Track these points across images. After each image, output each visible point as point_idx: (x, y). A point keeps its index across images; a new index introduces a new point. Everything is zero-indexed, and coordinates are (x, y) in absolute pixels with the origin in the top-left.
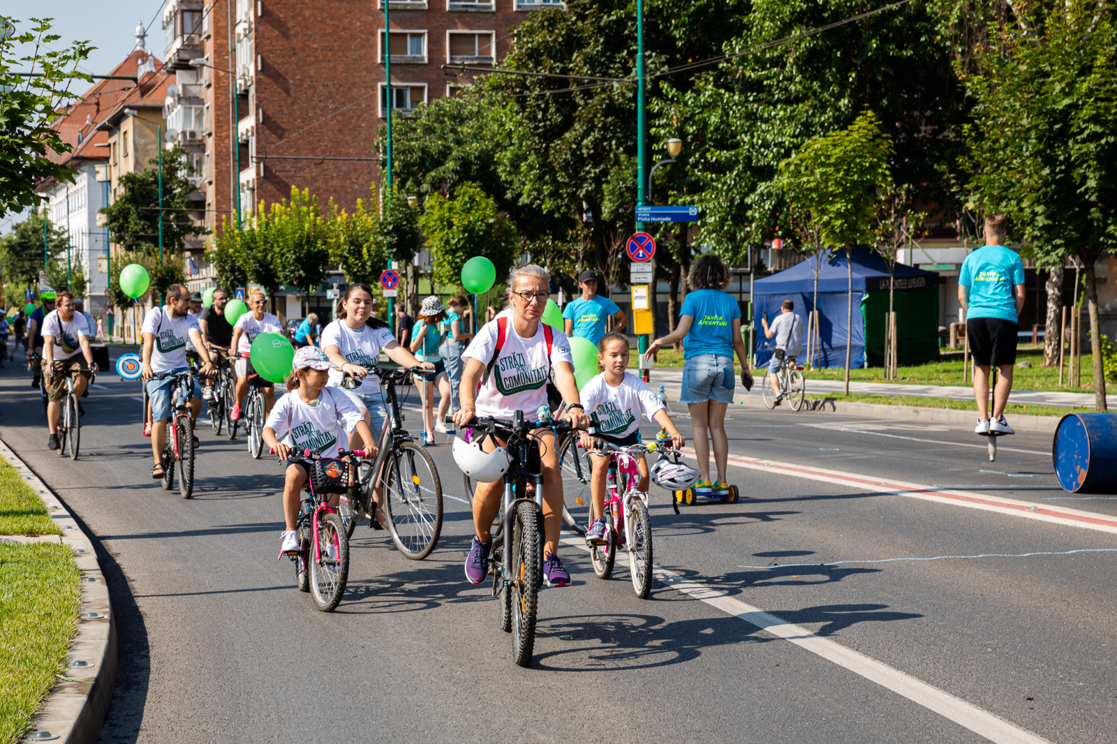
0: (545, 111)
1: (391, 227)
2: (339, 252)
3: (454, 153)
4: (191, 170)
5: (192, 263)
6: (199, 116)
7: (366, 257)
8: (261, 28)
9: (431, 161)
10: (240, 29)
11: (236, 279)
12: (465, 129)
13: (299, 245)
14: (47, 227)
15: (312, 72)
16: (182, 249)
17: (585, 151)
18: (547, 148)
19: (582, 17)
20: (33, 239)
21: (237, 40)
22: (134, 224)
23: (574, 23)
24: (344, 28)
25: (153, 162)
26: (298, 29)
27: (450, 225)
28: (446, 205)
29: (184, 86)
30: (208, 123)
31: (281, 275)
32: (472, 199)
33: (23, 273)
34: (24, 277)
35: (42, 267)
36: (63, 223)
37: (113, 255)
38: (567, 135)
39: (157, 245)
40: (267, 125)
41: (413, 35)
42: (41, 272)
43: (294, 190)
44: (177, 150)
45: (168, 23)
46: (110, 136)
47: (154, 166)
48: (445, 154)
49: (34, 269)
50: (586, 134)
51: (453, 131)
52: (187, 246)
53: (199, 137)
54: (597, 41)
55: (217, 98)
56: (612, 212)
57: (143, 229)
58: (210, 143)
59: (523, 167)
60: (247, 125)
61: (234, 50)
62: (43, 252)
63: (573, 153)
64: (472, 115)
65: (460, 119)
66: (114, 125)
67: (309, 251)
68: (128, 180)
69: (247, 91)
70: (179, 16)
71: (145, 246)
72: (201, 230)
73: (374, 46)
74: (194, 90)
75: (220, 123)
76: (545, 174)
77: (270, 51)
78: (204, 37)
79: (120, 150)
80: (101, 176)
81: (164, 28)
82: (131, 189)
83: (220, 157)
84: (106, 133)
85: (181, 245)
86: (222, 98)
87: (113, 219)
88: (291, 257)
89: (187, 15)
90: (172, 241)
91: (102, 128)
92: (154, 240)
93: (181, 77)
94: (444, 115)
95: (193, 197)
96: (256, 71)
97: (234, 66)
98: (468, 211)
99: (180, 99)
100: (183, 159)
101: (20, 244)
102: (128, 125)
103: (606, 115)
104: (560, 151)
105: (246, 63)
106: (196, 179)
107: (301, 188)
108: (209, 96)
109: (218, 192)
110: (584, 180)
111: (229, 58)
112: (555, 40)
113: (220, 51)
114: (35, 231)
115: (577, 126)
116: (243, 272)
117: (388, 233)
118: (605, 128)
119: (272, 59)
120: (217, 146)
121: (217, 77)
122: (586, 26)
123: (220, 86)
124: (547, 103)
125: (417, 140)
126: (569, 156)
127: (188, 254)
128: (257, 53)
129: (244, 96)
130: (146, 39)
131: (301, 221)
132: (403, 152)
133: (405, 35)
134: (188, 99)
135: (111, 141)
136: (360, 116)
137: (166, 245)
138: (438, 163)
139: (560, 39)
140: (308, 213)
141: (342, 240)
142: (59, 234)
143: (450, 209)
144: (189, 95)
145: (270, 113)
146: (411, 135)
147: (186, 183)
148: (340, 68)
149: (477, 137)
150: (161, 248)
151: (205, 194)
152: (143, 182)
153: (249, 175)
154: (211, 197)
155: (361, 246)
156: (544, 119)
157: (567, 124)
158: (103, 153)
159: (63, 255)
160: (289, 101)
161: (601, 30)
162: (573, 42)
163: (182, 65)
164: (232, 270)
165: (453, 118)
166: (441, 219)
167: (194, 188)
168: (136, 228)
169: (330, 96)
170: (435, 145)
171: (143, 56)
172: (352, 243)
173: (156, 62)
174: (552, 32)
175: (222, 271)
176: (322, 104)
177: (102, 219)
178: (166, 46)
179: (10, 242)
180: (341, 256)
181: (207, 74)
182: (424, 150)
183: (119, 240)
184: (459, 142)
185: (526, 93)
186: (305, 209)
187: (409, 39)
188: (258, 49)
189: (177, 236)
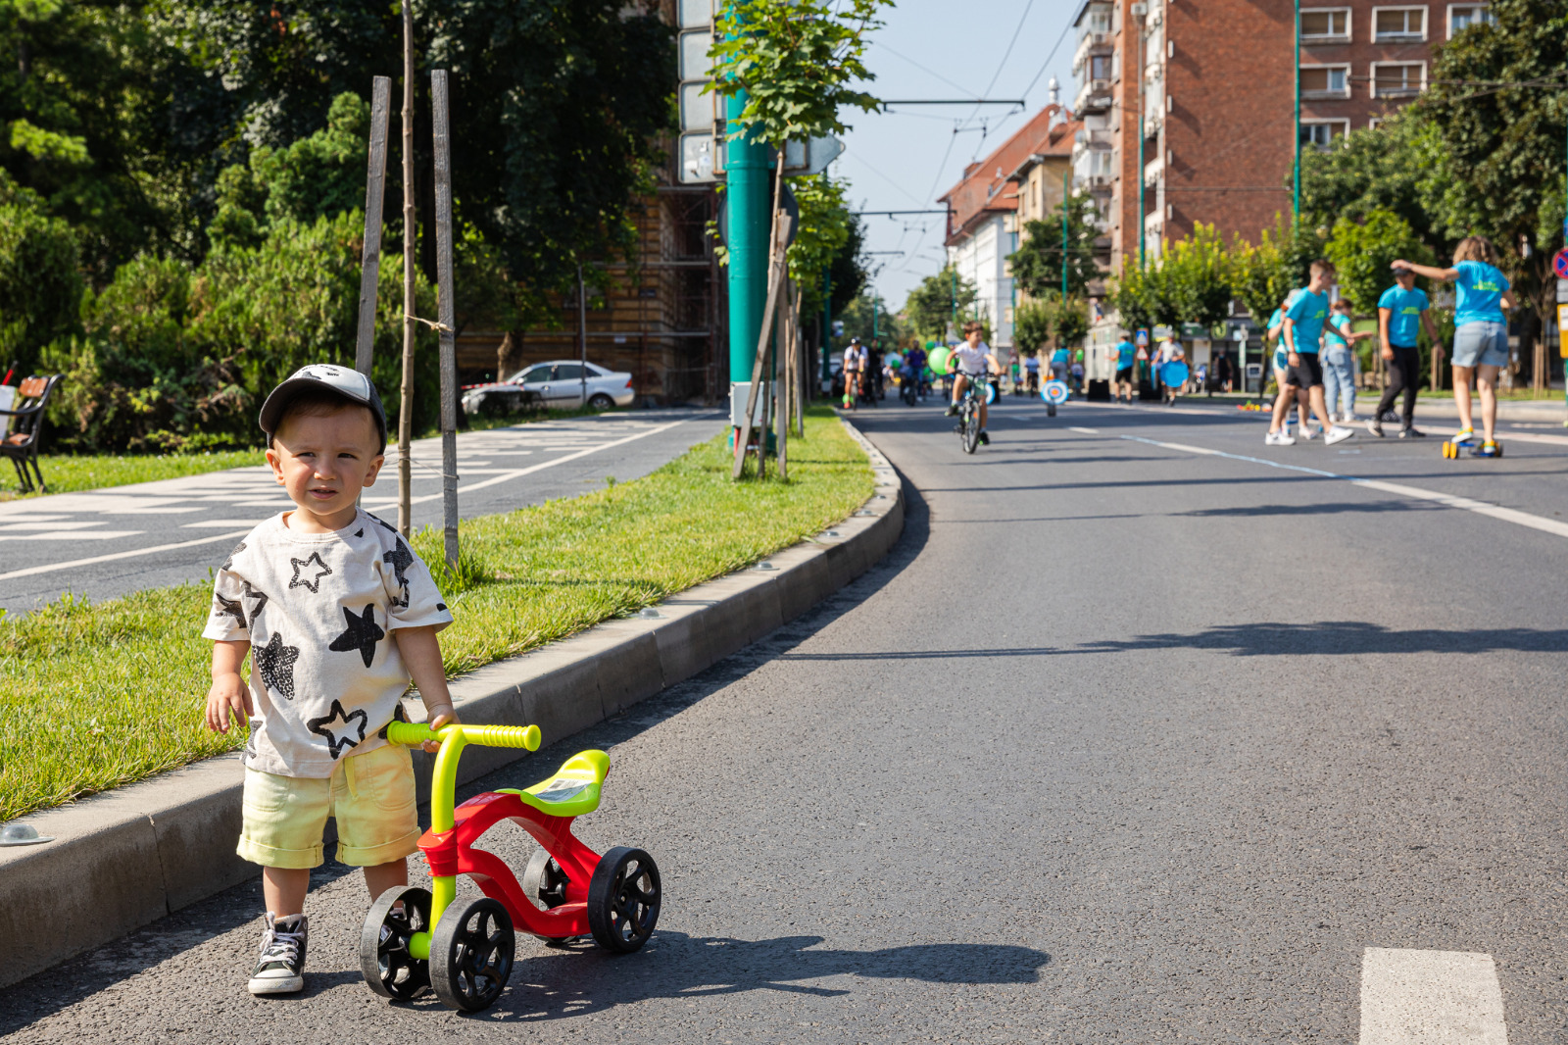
0: (1470, 132)
1: (1296, 257)
2: (1242, 286)
3: (1373, 185)
4: (1098, 215)
5: (1099, 310)
6: (1107, 162)
7: (1271, 290)
8: (1172, 69)
9: (1346, 194)
10: (1150, 72)
11: (1138, 320)
12: (1388, 161)
13: (1202, 282)
14: (957, 280)
15: (1225, 111)
16: (1087, 296)
17: (1514, 172)
18: (1472, 171)
19: (1514, 31)
20: (942, 291)
21: (1146, 82)
22: (1039, 269)
23: (1505, 37)
24: (1260, 66)
25: (1059, 207)
26: (1211, 68)
27: (1359, 251)
28: (1355, 231)
29: (1093, 132)
30: (1117, 167)
31: (1182, 312)
32: (1382, 223)
33: (932, 325)
34: (933, 329)
35: (951, 320)
36: (972, 275)
37: (1019, 304)
38: (1495, 155)
39: (1060, 289)
40: (1176, 166)
41: (1335, 70)
42: (949, 324)
43: (1198, 226)
44: (1085, 196)
45: (1078, 70)
46: (1020, 186)
47: (1060, 212)
48: (1363, 186)
49: (942, 321)
50: (1515, 154)
51: (1373, 161)
52: (1092, 292)
53: (1106, 182)
54: (1531, 55)
55: (1125, 142)
56: (1548, 240)
57: (1048, 275)
58: (1118, 188)
59: (1448, 194)
60: (1155, 169)
61: (1144, 93)
62: (952, 305)
63: (1501, 174)
64: (1394, 145)
65: (1380, 150)
66: (1022, 176)
67: (1212, 288)
68: (1033, 226)
69: (1156, 134)
70: (1089, 63)
71: (1048, 292)
72: (1104, 276)
73: (1290, 83)
74: (1102, 136)
75: (1128, 167)
76: (1472, 201)
77: (1182, 92)
78: (1113, 81)
79: (1029, 200)
80: (1008, 228)
81: (1074, 75)
82: (1035, 234)
83: (1127, 200)
84: (1015, 184)
85: (1086, 291)
86: (1131, 142)
87: (1017, 266)
88: (1193, 294)
89: (1098, 61)
90: (1077, 286)
91: (1012, 180)
92: (1058, 286)
93: (1090, 123)
94: (1362, 147)
95: (1099, 242)
96: (1167, 113)
97: (1144, 109)
98: (1378, 236)
99: (1088, 145)
100: (1090, 204)
101: (930, 297)
102: (1037, 175)
103: (1539, 133)
104: (1486, 173)
105: (1156, 106)
106: (1102, 224)
107: (1205, 224)
108: (1118, 141)
109: (1125, 236)
110: (1512, 202)
111: (1139, 101)
112: (1482, 57)
113: (1130, 94)
114: (944, 283)
115: (1506, 145)
116: (1144, 312)
117: (1294, 263)
118: (1538, 147)
119: (1183, 100)
120: (1125, 190)
121: (1126, 122)
122: (1519, 40)
123: (1129, 129)
124: (1473, 123)
125: (1332, 172)
126: (1496, 178)
127: (1094, 301)
128: (1167, 94)
129: (1154, 139)
130: (1060, 92)
131: (1205, 257)
132: (1317, 186)
133: (1325, 70)
134: (1097, 145)
135: (1020, 192)
136: (1274, 155)
137: (1070, 291)
138: (1354, 196)
139: (1488, 55)
140: (1212, 249)
141: (1246, 272)
142: (967, 286)
143: (1360, 234)
144: (1097, 140)
145: (1179, 154)
146: (1327, 168)
147: (1092, 229)
148: (1255, 106)
149: (1399, 167)
150: (1065, 293)
151: (1111, 239)
152: (1047, 228)
153: (1156, 219)
154: (1117, 242)
155: (1265, 280)
156: (1469, 140)
157: (1496, 143)
158: (1011, 205)
159: (971, 306)
160: (1200, 141)
161: (1536, 43)
162: (1502, 57)
163: (1091, 111)
164: (1134, 311)
165: (1374, 149)
166: (1349, 244)
167: (1099, 233)
168: (1040, 274)
169: (1244, 135)
170: (1352, 177)
171: (1056, 108)
172: (1256, 277)
173: (1068, 114)
174: (1478, 48)
175: (1124, 312)
176: (1235, 145)
177: (1008, 265)
178: (1077, 95)
179: (919, 294)
180: (1245, 290)
181: (1117, 116)
182: (1340, 184)
183: (1024, 285)
184: (1378, 174)
185: (1450, 113)
186: (1208, 245)
187: (1330, 75)
188: (1169, 90)
189: (1081, 281)
